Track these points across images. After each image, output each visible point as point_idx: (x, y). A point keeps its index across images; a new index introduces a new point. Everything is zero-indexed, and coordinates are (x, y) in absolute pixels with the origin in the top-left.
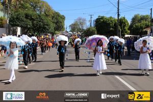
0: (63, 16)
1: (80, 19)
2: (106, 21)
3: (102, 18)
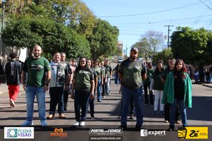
0: (115, 27)
1: (151, 34)
2: (191, 37)
3: (184, 30)
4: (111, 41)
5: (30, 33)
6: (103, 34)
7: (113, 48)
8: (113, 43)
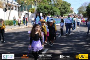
4: (67, 8)
5: (44, 9)
6: (65, 6)
7: (68, 11)
8: (68, 9)
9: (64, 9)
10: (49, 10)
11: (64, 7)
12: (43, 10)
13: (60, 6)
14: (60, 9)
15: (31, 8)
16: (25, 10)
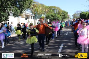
9: (64, 16)
10: (54, 17)
11: (63, 15)
12: (50, 17)
13: (61, 14)
14: (61, 16)
15: (42, 16)
16: (38, 18)
